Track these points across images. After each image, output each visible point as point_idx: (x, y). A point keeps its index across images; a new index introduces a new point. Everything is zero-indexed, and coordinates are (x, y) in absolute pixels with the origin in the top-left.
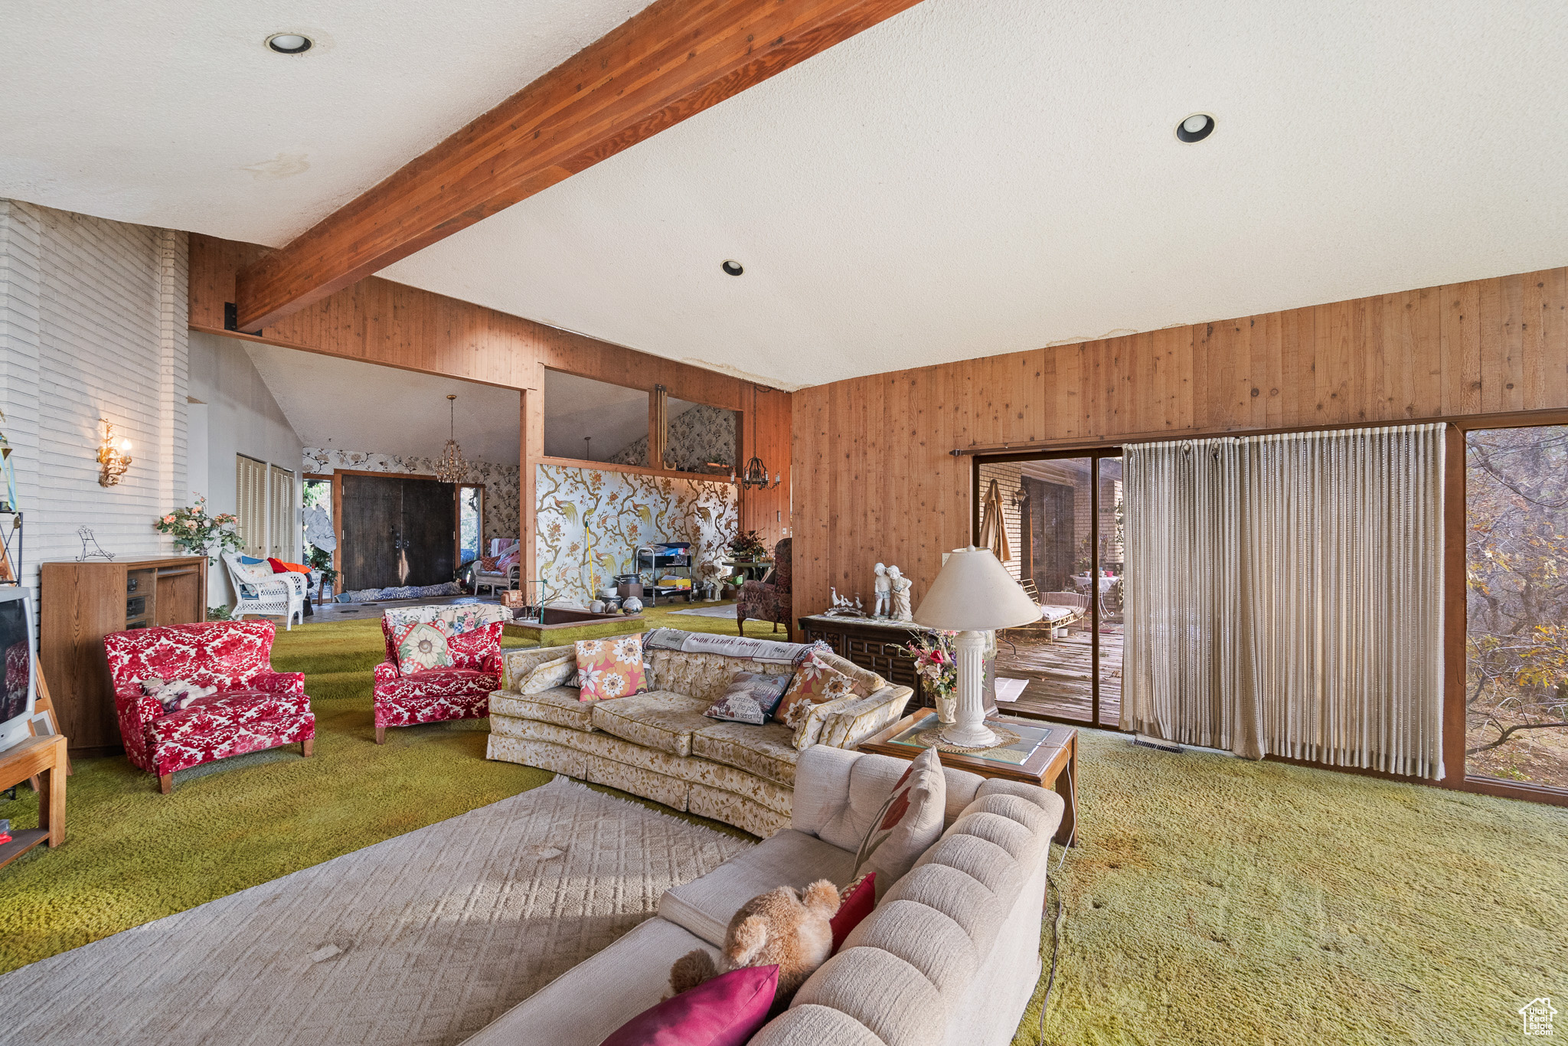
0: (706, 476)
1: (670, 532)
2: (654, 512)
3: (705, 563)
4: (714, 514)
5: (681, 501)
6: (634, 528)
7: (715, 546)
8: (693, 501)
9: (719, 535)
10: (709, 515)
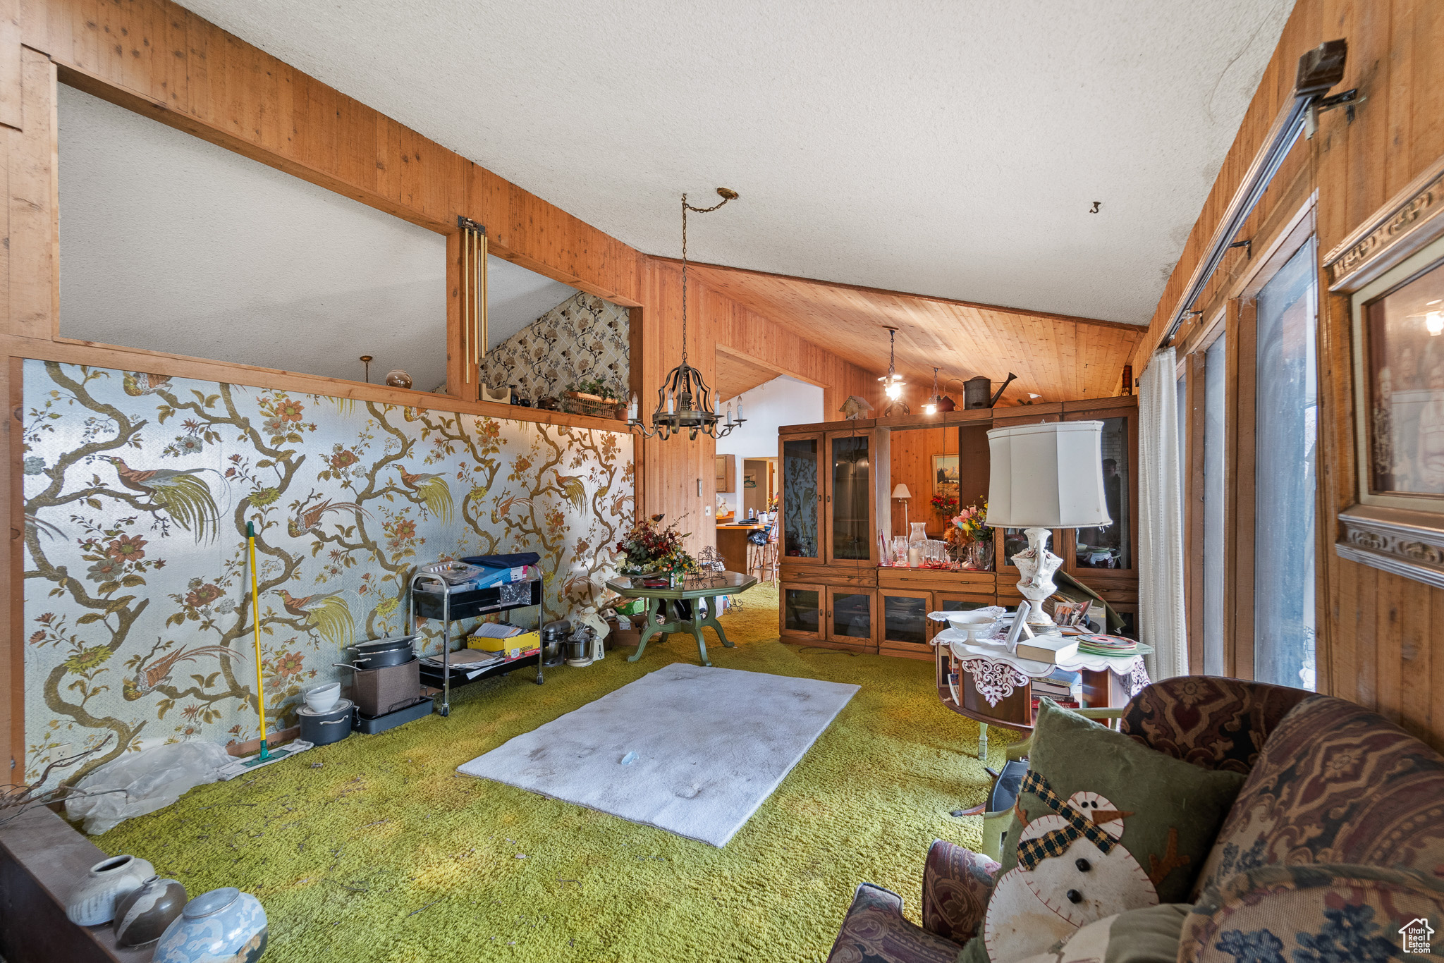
0: (575, 418)
1: (498, 530)
2: (459, 490)
3: (573, 581)
4: (590, 489)
5: (522, 465)
6: (406, 529)
7: (592, 548)
8: (548, 465)
9: (599, 527)
10: (581, 489)
